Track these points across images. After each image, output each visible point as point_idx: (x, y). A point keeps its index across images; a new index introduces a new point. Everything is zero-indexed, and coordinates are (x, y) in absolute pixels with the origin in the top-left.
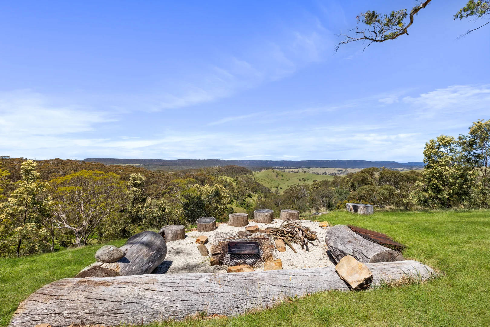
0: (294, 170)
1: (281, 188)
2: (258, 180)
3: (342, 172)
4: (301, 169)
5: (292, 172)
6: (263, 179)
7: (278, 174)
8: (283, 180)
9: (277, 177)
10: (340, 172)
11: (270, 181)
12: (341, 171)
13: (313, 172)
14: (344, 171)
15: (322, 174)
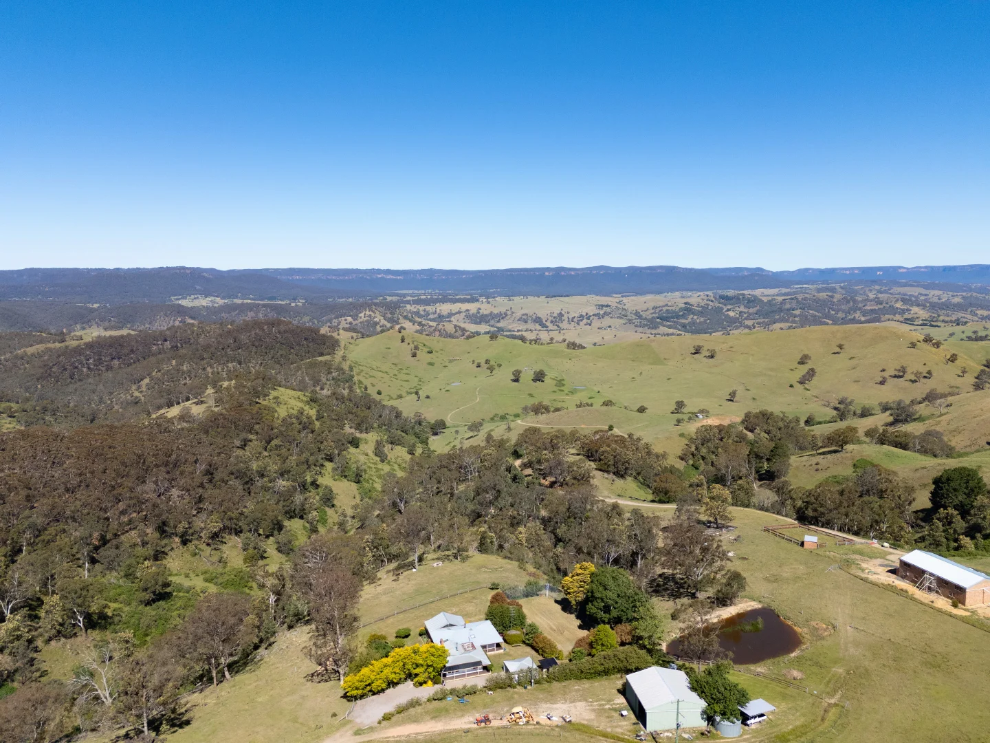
0: (465, 306)
1: (428, 397)
2: (362, 371)
3: (608, 310)
4: (489, 303)
5: (459, 312)
6: (374, 367)
7: (416, 348)
8: (431, 364)
9: (414, 355)
10: (602, 312)
11: (396, 373)
12: (607, 306)
13: (524, 312)
14: (614, 305)
15: (550, 319)
